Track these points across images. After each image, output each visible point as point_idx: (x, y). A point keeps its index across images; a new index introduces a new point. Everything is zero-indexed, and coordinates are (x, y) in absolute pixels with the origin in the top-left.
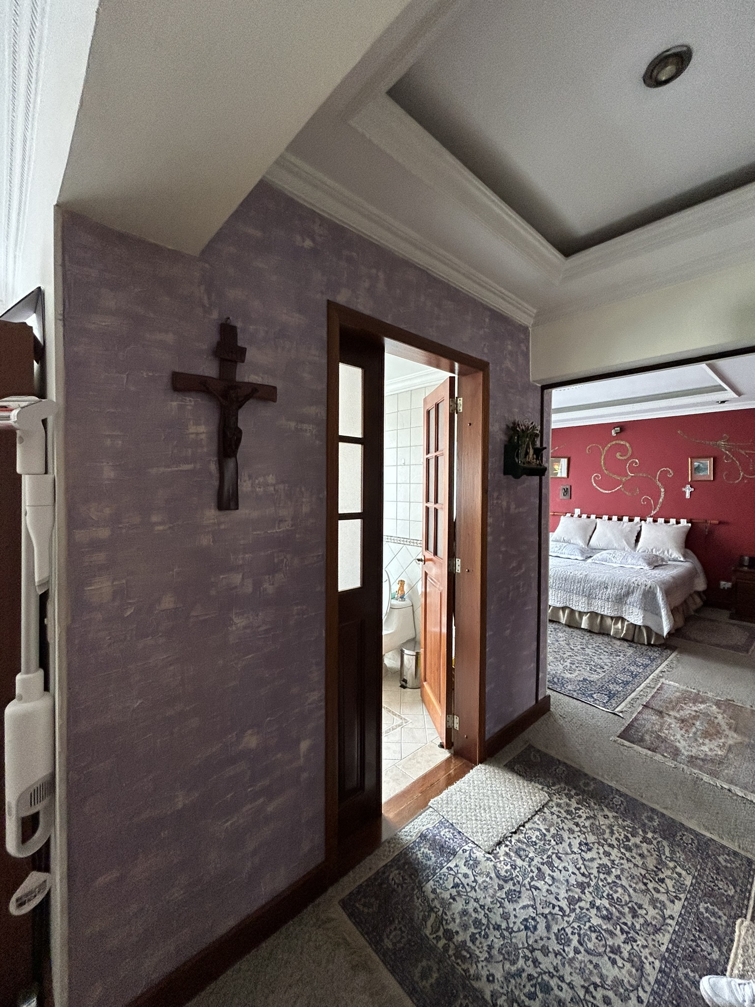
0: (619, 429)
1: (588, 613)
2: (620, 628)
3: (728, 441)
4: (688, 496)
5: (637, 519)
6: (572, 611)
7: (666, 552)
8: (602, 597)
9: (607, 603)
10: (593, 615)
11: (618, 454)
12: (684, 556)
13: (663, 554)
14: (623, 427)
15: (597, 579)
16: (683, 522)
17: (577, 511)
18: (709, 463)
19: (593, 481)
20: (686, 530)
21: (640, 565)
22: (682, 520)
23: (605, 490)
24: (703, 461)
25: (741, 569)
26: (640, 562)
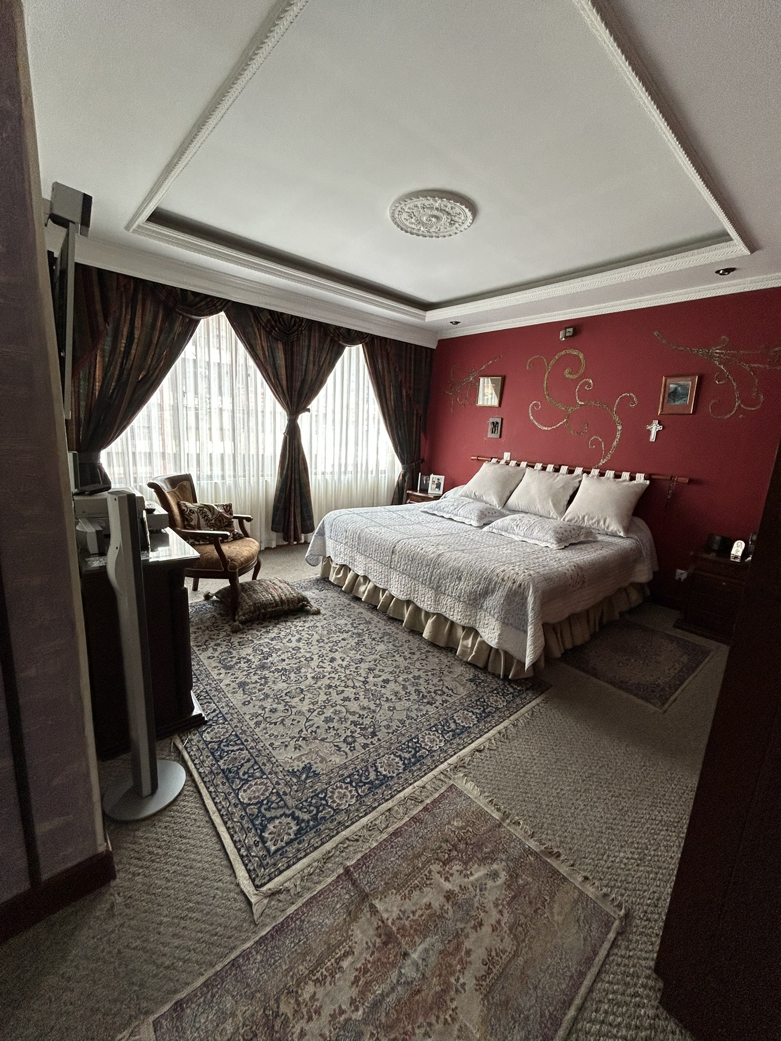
0: (571, 330)
1: (434, 614)
2: (470, 646)
3: (725, 348)
4: (653, 437)
5: (578, 470)
6: (418, 610)
7: (602, 523)
8: (452, 593)
9: (457, 604)
10: (441, 619)
11: (567, 371)
12: (627, 530)
13: (598, 523)
14: (578, 327)
15: (451, 564)
16: (640, 478)
17: (507, 456)
18: (690, 383)
19: (530, 411)
20: (640, 490)
21: (547, 541)
22: (638, 475)
23: (545, 426)
24: (682, 382)
25: (705, 556)
26: (548, 537)
